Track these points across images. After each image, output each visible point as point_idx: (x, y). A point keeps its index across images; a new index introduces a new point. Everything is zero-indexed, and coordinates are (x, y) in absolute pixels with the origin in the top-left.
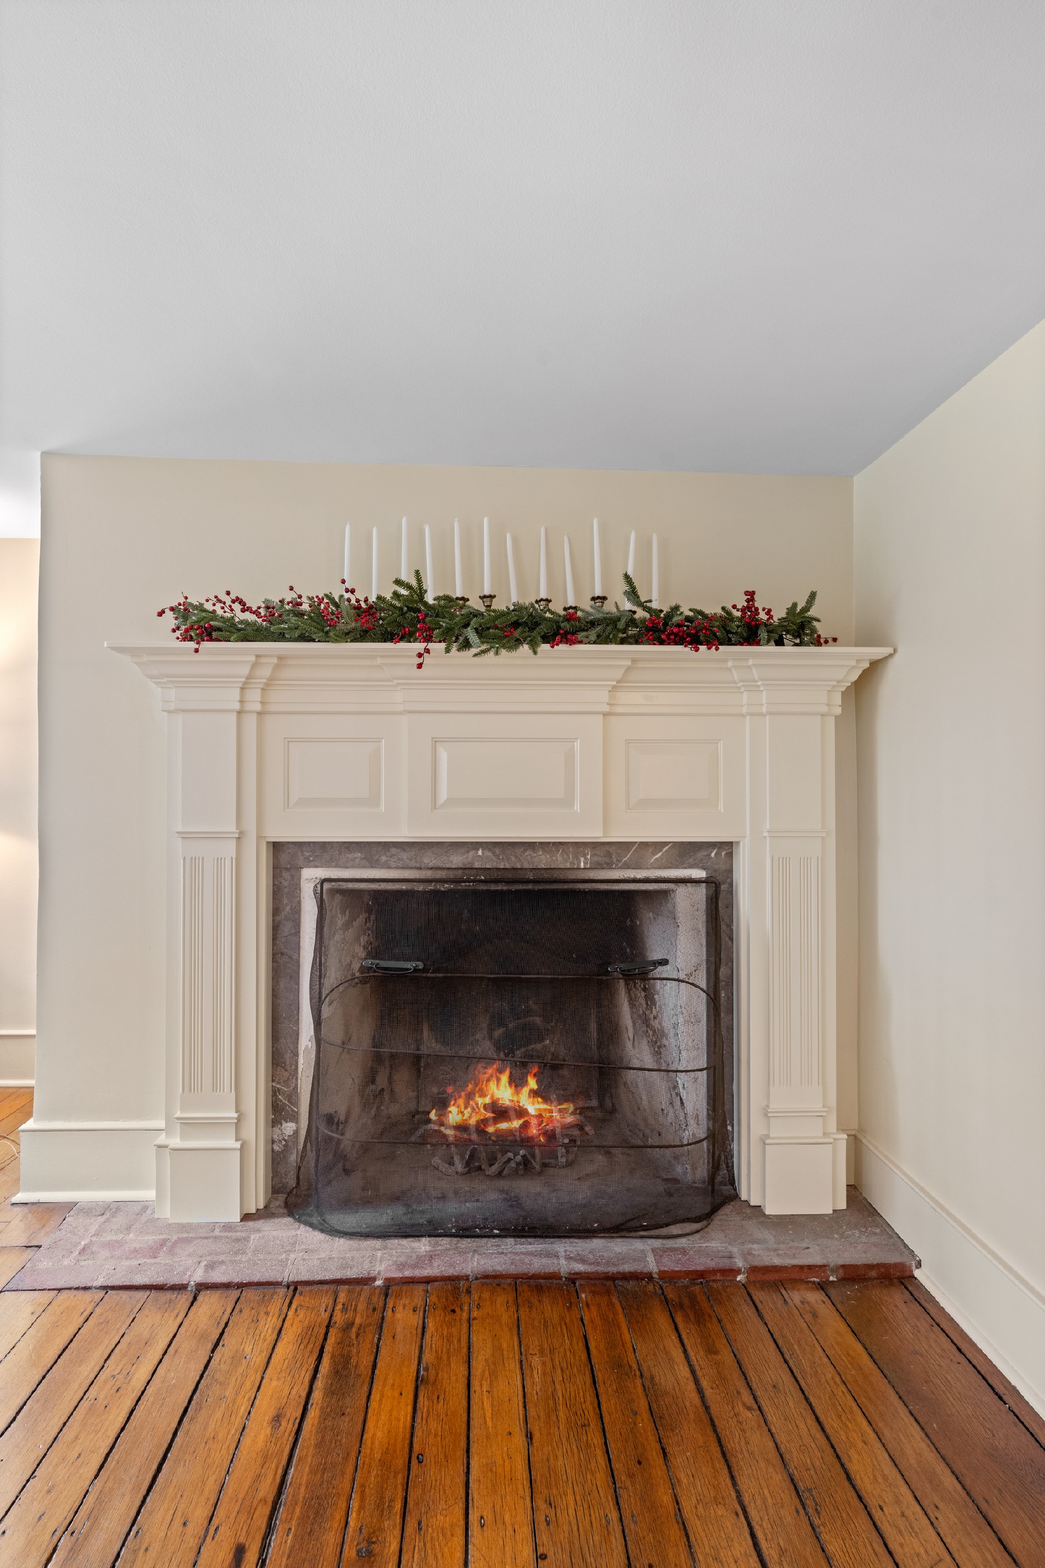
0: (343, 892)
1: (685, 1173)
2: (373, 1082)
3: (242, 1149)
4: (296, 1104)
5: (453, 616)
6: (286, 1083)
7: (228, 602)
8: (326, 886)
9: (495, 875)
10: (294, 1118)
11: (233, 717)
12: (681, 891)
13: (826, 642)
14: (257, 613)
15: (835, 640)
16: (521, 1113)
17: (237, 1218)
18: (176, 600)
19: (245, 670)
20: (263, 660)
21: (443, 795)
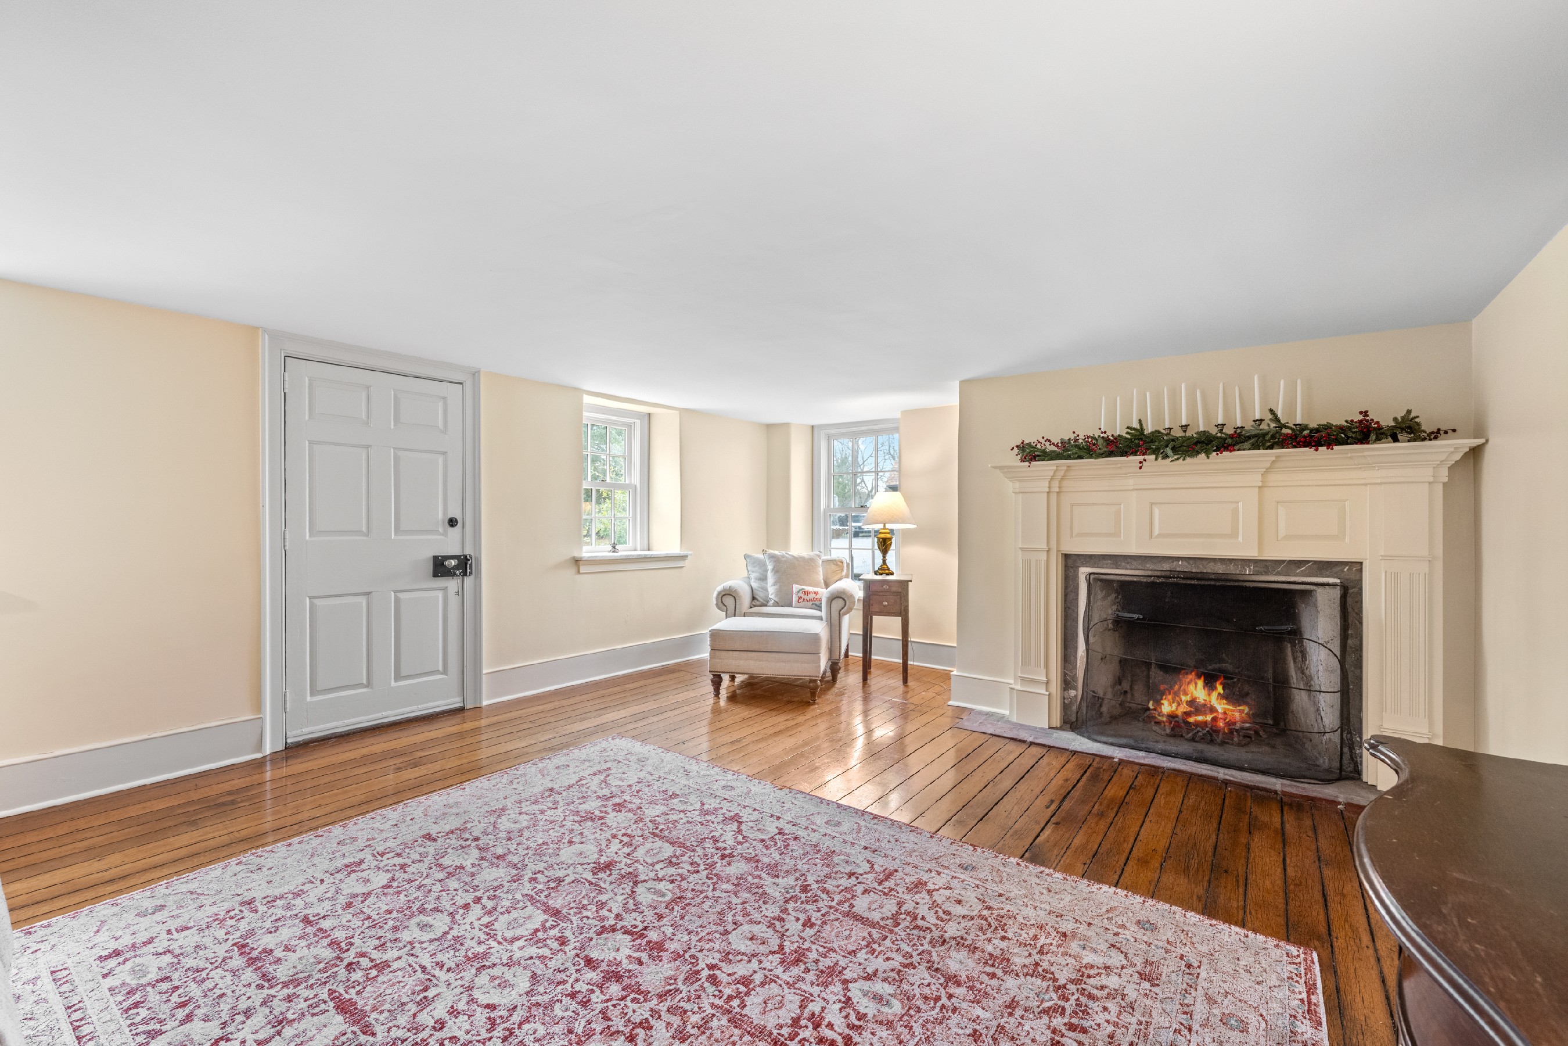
0: (1101, 580)
1: (1324, 762)
2: (1120, 684)
3: (1049, 695)
4: (1076, 681)
5: (1160, 441)
6: (1071, 671)
7: (1043, 442)
8: (1092, 577)
9: (1190, 576)
10: (1075, 688)
11: (1046, 494)
12: (1320, 590)
13: (1446, 432)
14: (1057, 446)
15: (1454, 431)
16: (1213, 710)
17: (1047, 727)
18: (1019, 443)
19: (1051, 473)
20: (1060, 468)
21: (1156, 532)
